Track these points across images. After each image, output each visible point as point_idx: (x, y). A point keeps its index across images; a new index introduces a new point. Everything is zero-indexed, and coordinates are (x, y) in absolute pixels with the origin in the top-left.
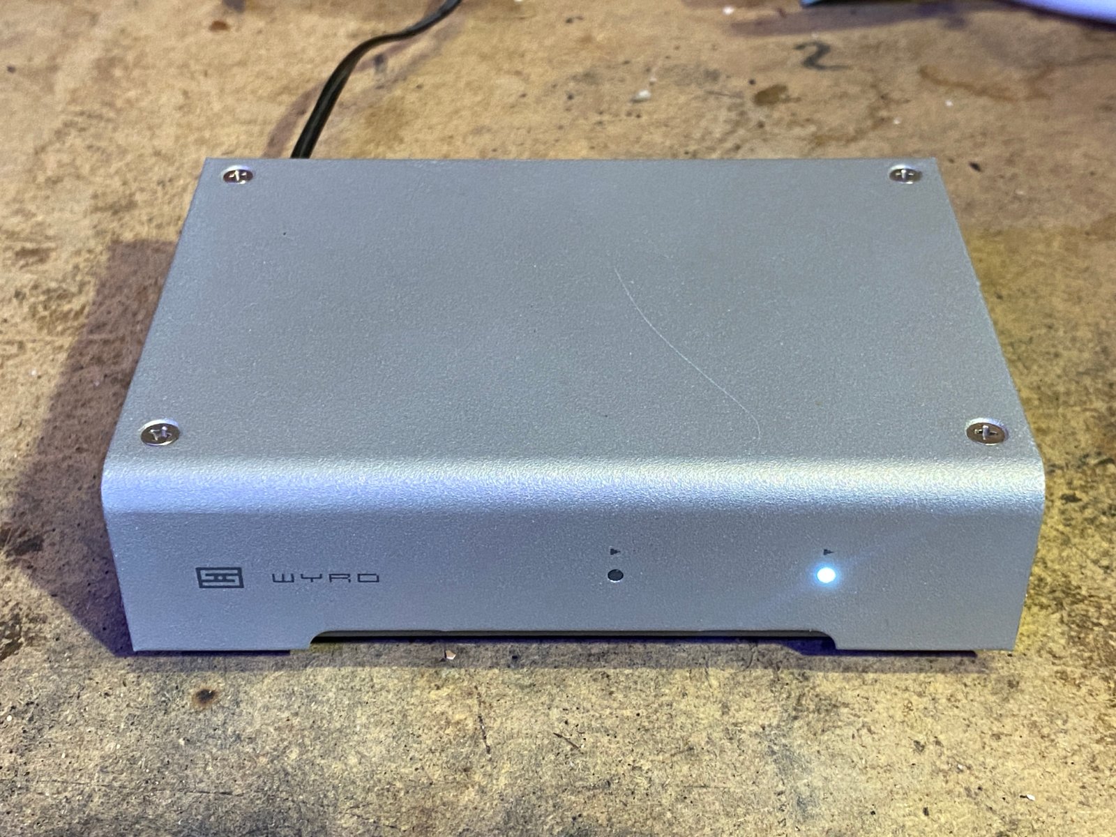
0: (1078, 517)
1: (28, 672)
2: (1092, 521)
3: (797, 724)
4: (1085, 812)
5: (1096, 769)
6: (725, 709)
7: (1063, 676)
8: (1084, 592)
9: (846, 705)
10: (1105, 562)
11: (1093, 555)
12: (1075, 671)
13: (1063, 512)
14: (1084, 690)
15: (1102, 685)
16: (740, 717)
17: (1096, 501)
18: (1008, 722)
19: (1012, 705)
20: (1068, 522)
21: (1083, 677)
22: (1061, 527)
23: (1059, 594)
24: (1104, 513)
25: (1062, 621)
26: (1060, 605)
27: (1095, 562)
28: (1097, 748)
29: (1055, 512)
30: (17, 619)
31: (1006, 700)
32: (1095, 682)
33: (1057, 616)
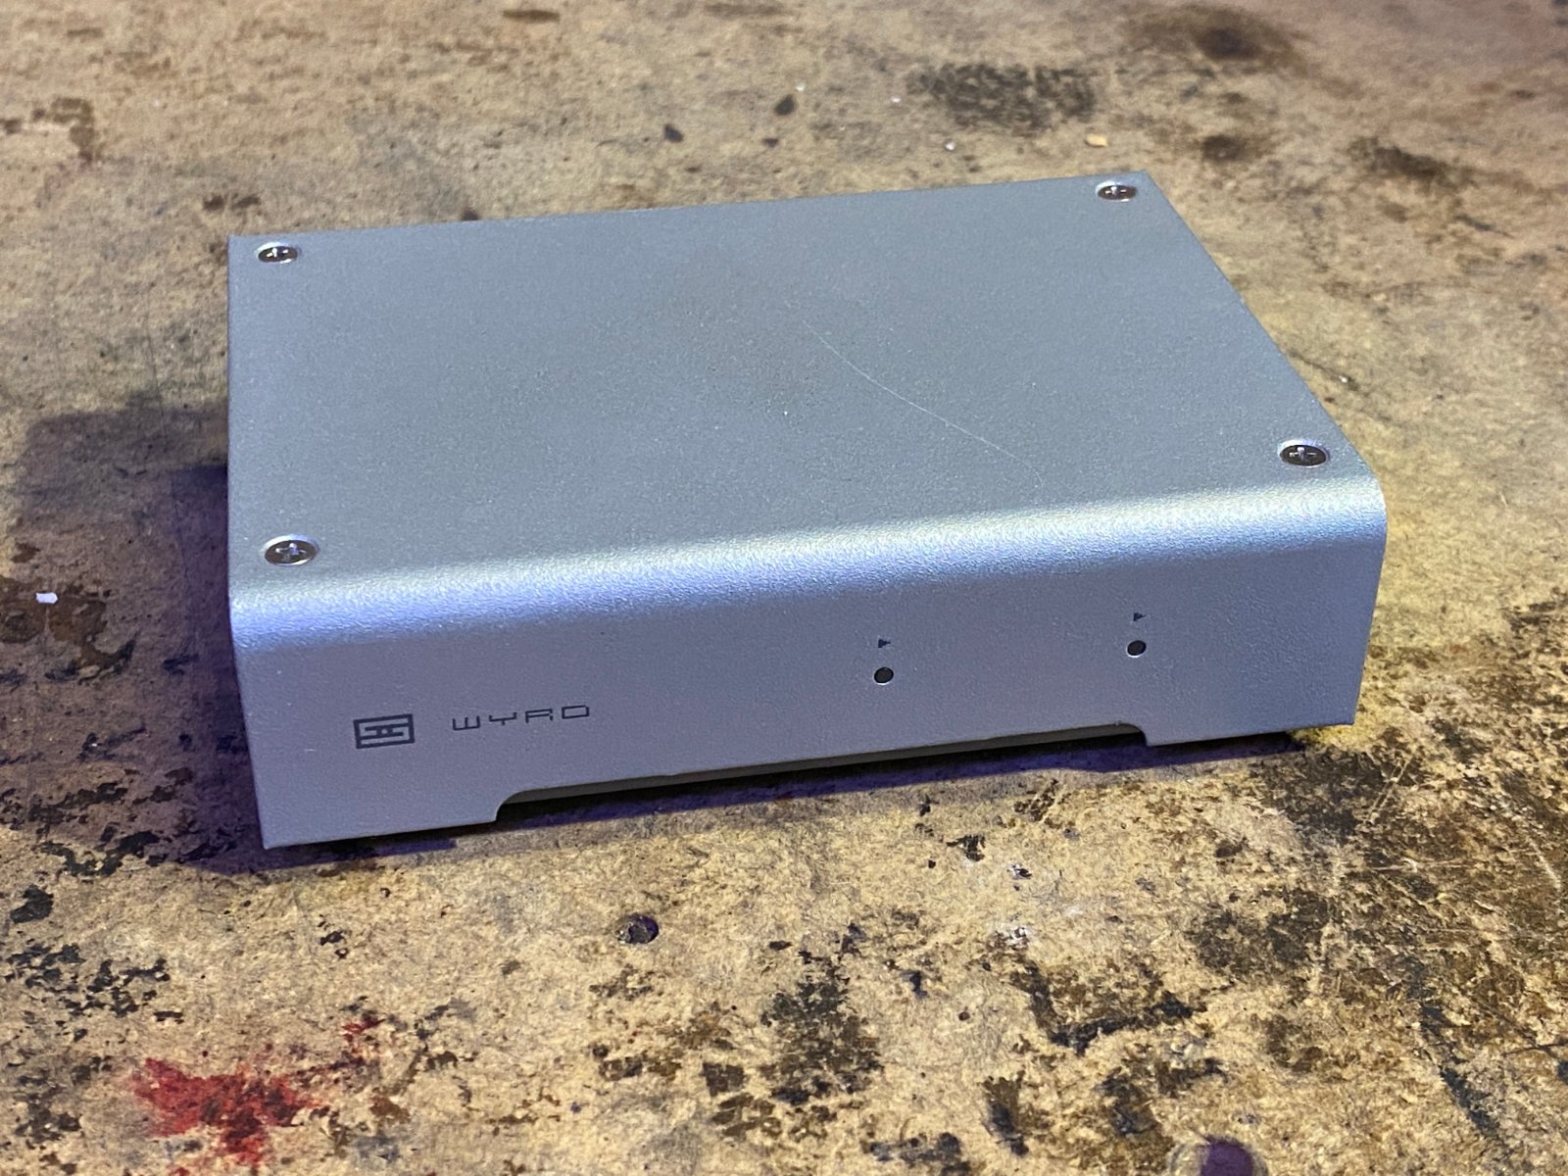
0: (1133, 80)
2: (1144, 81)
7: (1161, 161)
8: (1156, 118)
10: (1164, 101)
11: (1153, 99)
12: (1167, 156)
13: (1119, 79)
14: (1179, 165)
15: (1192, 161)
17: (1142, 70)
20: (1126, 84)
21: (1175, 159)
22: (1122, 88)
23: (1137, 121)
24: (1152, 76)
25: (1146, 134)
26: (1140, 126)
27: (1158, 102)
28: (1202, 190)
29: (1114, 80)
32: (1185, 160)
33: (1141, 132)
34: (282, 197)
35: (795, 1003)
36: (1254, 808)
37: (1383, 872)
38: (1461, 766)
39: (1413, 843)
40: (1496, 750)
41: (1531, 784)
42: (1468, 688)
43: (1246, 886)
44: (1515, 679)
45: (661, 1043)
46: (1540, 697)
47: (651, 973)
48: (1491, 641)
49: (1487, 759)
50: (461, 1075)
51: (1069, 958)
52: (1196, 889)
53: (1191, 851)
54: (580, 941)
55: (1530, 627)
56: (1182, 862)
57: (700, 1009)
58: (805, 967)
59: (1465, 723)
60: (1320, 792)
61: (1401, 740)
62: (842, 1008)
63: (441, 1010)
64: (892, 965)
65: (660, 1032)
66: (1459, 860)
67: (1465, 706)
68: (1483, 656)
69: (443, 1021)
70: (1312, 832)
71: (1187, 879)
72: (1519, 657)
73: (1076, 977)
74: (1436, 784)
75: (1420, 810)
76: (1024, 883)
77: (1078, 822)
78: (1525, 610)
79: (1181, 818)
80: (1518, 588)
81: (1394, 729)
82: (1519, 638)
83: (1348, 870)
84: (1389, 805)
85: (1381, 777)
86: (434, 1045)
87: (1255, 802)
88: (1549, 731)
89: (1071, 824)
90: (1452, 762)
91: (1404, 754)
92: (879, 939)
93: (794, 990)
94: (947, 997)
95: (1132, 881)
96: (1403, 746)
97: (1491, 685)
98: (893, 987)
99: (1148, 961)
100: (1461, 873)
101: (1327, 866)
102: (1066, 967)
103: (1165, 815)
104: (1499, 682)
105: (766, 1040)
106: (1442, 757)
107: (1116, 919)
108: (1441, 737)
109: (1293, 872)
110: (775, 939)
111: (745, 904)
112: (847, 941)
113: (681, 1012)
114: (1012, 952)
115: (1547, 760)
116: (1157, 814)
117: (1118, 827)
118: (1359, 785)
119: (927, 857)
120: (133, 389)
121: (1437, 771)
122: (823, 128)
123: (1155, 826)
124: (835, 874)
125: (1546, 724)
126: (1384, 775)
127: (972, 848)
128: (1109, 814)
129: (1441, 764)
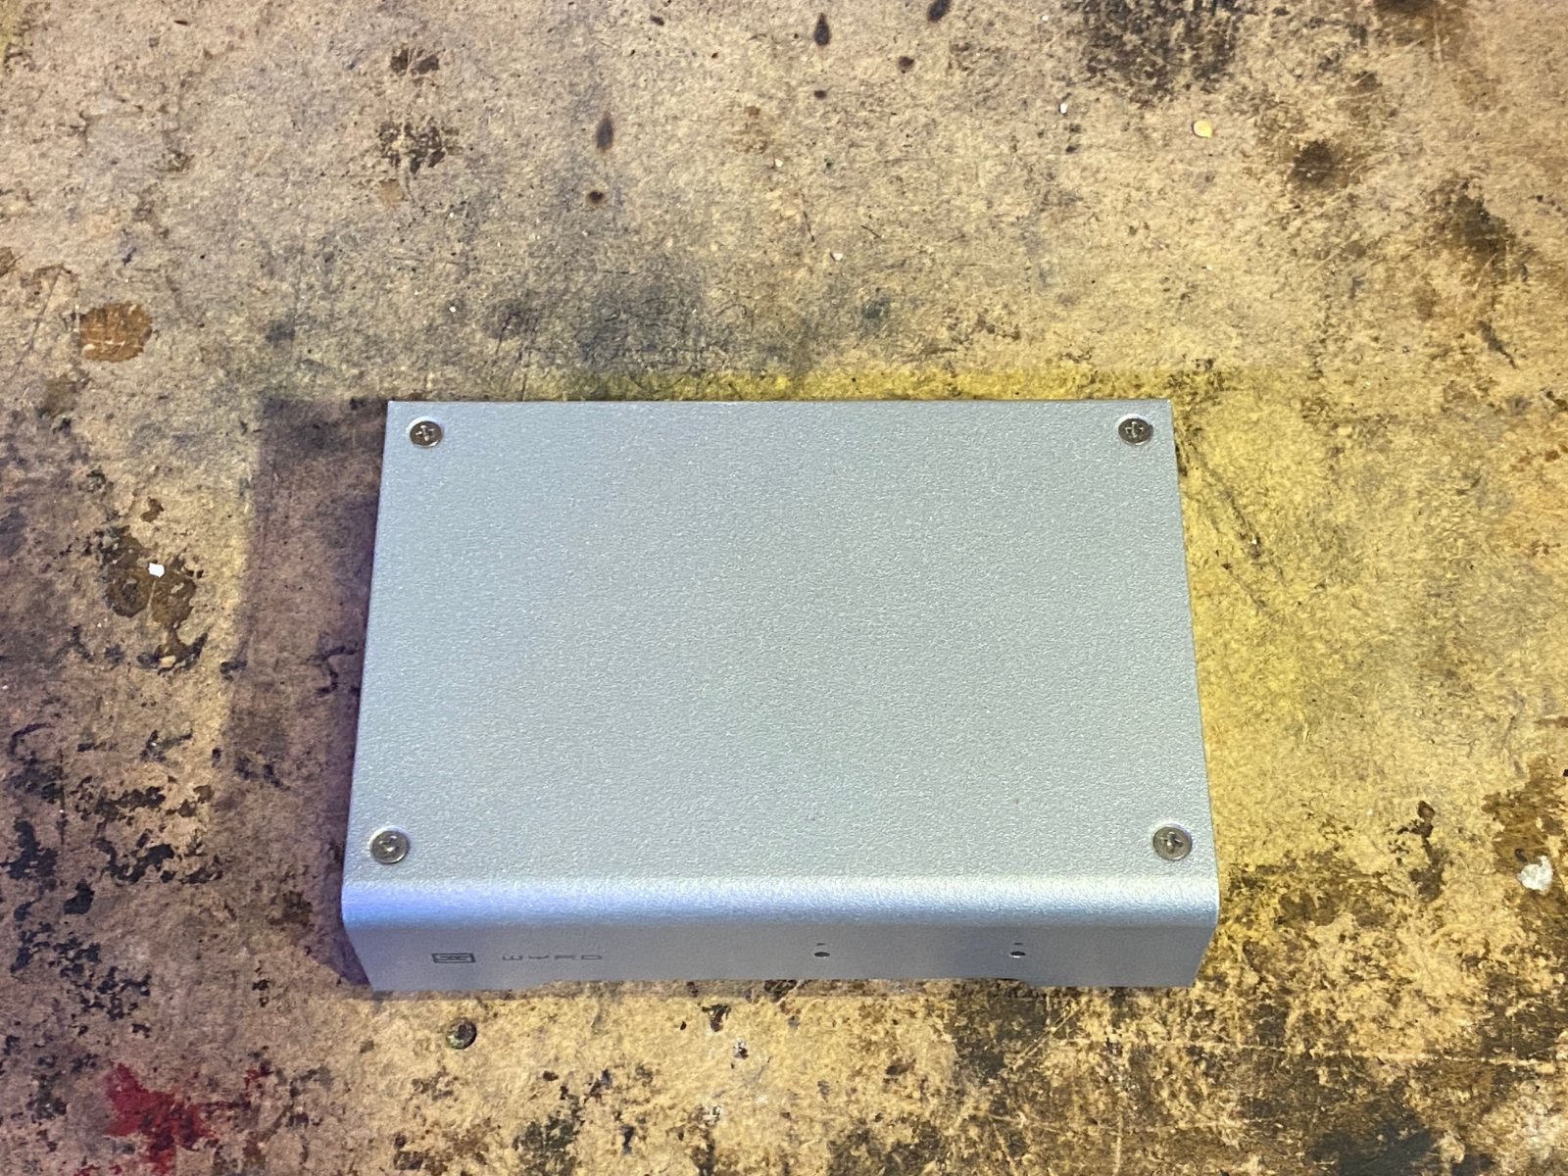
0: (1284, 29)
1: (455, 177)
2: (1294, 33)
3: (1044, 215)
4: (1247, 278)
5: (1261, 245)
6: (990, 205)
7: (1249, 171)
8: (1277, 99)
9: (1081, 199)
10: (1298, 72)
11: (1290, 65)
12: (1258, 166)
13: (1272, 25)
14: (1263, 182)
15: (1278, 178)
16: (1001, 210)
17: (1301, 13)
18: (1201, 210)
19: (1206, 197)
20: (1274, 35)
21: (1264, 172)
22: (1268, 40)
23: (1257, 101)
24: (1306, 26)
25: (1255, 125)
26: (1256, 110)
27: (1291, 71)
28: (1265, 229)
29: (1266, 24)
30: (434, 130)
31: (1202, 192)
32: (1272, 176)
33: (1252, 120)
34: (459, 62)
35: (540, 1134)
36: (937, 1031)
37: (996, 1121)
38: (1110, 1029)
39: (1032, 1099)
40: (1146, 1019)
41: (1153, 1061)
43: (894, 1106)
45: (442, 1144)
46: (1210, 972)
47: (456, 1079)
49: (1133, 1028)
50: (307, 1136)
51: (739, 1144)
52: (857, 1101)
53: (871, 1063)
54: (420, 1035)
55: (1244, 890)
56: (859, 1073)
57: (477, 1121)
58: (560, 1102)
60: (992, 1027)
62: (569, 1147)
63: (312, 1072)
64: (618, 1116)
65: (445, 1135)
66: (1057, 1125)
69: (310, 1085)
70: (966, 1067)
71: (854, 1090)
73: (737, 1162)
74: (1082, 1041)
75: (1056, 1066)
76: (740, 1062)
77: (803, 1011)
78: (1251, 869)
79: (879, 1027)
80: (1258, 843)
82: (1229, 900)
83: (972, 1112)
84: (1036, 1054)
85: (1044, 1024)
86: (299, 1104)
87: (940, 1027)
88: (1196, 1009)
89: (799, 1011)
90: (1105, 1023)
91: (1073, 1005)
92: (619, 1089)
93: (545, 1122)
94: (643, 1157)
95: (815, 1082)
98: (610, 1137)
99: (792, 1162)
100: (1053, 1137)
101: (961, 1103)
102: (734, 1152)
103: (869, 1021)
105: (510, 1162)
106: (1099, 1015)
107: (787, 1115)
109: (934, 1102)
110: (549, 1070)
111: (541, 1030)
112: (598, 1085)
113: (464, 1120)
114: (703, 1126)
115: (1178, 1041)
116: (864, 1018)
117: (830, 1024)
118: (1024, 1027)
119: (683, 1018)
120: (276, 317)
121: (1089, 1029)
122: (962, 49)
123: (857, 1030)
124: (614, 1017)
125: (1198, 1002)
126: (1048, 1021)
127: (718, 1018)
128: (830, 1008)
129: (1096, 1022)
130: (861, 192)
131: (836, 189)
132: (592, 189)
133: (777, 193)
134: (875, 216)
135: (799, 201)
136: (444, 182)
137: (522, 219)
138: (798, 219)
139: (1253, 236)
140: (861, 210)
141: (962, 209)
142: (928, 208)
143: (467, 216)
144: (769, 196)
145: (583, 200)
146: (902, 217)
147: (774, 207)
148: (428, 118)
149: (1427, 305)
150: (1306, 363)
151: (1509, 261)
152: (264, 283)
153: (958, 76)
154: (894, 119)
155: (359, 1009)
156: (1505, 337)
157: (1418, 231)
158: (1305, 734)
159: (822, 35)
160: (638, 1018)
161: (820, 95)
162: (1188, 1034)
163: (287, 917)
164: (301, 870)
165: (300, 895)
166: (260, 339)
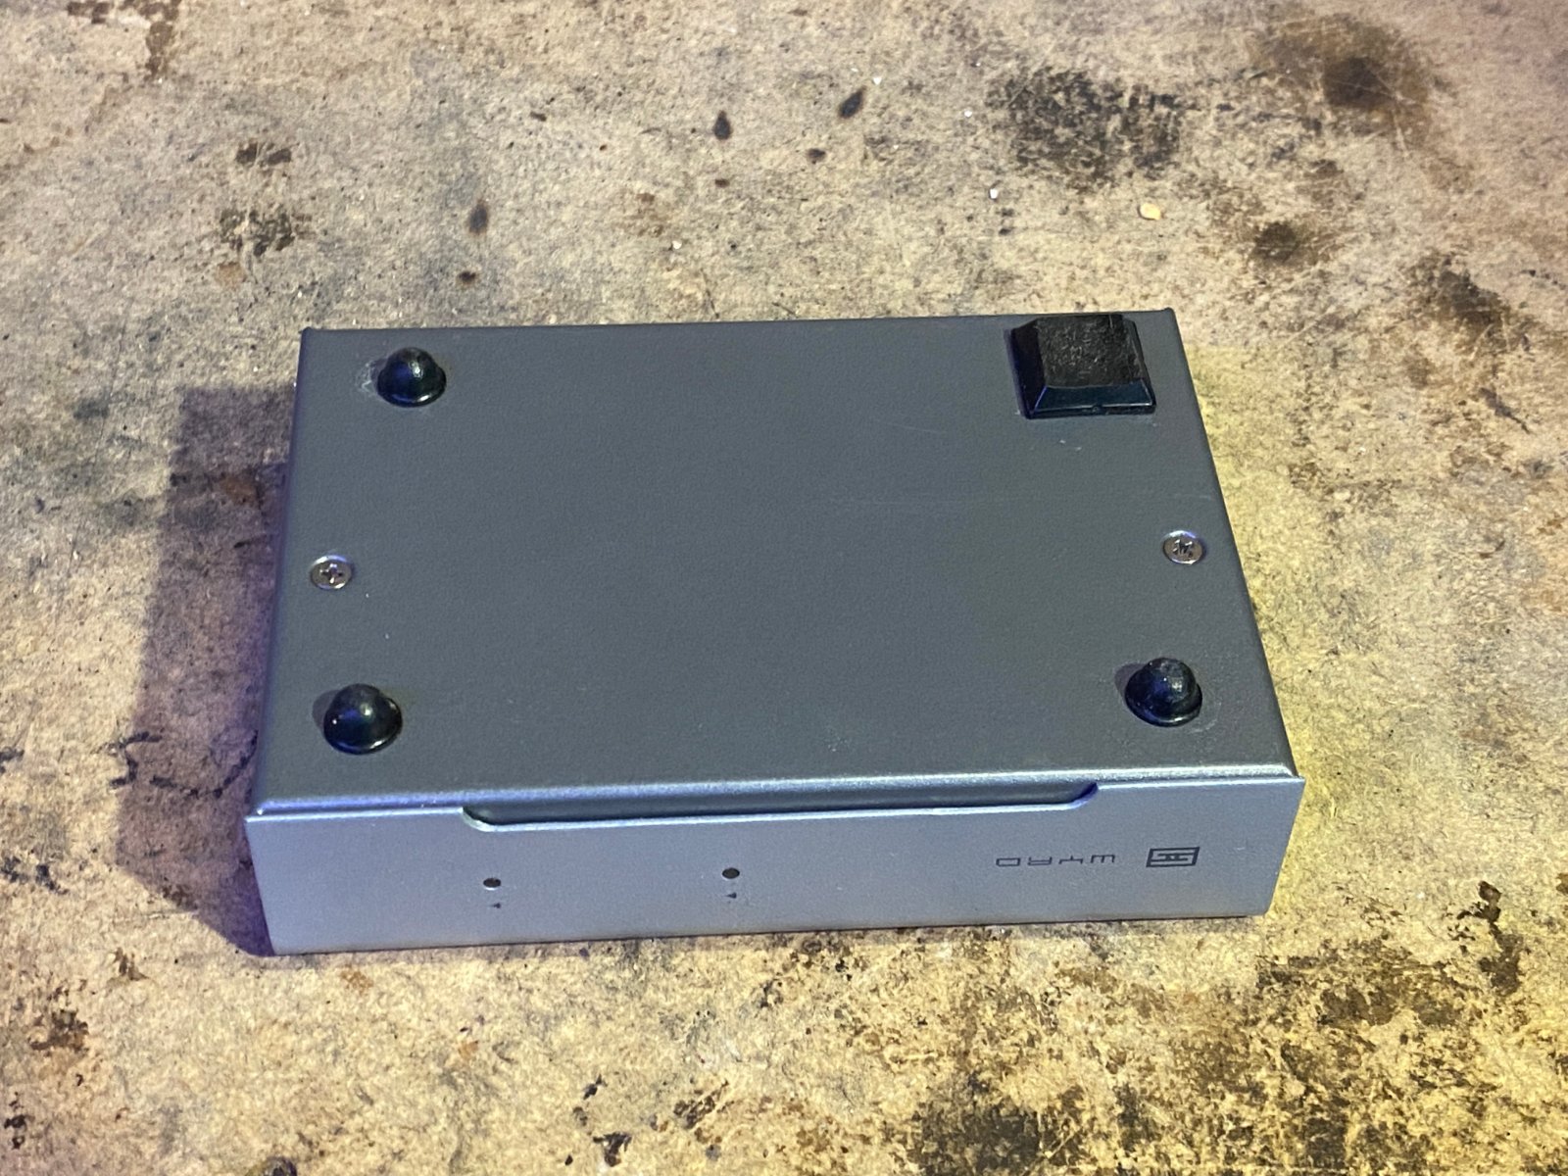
0: (1230, 123)
1: (307, 259)
2: (1242, 126)
3: (977, 292)
4: (1214, 350)
5: (1226, 319)
6: (917, 282)
7: (1205, 251)
8: (1229, 184)
9: (1019, 277)
10: (1250, 160)
11: (1240, 154)
12: (1215, 245)
13: (1217, 119)
14: (1221, 261)
15: (1238, 257)
16: (930, 287)
17: (1248, 109)
18: (1156, 287)
19: (1160, 273)
20: (1221, 127)
21: (1222, 251)
22: (1214, 132)
23: (1207, 187)
24: (1254, 119)
25: (1208, 208)
26: (1207, 195)
27: (1243, 160)
28: (1228, 304)
29: (1211, 119)
30: (284, 218)
31: (1155, 270)
32: (1232, 254)
33: (1204, 204)
34: (313, 155)
36: (898, 1159)
38: (1121, 1152)
40: (1165, 1140)
42: (1176, 1052)
44: (1230, 1051)
46: (1242, 1081)
48: (1228, 995)
49: (1151, 1150)
55: (1276, 986)
59: (1150, 1098)
60: (969, 1153)
61: (1078, 1104)
67: (1162, 1075)
68: (1211, 1013)
72: (1246, 1023)
74: (1085, 1169)
77: (725, 1140)
78: (1283, 961)
79: (823, 1157)
80: (1289, 932)
81: (1078, 1089)
82: (1259, 998)
85: (1037, 1148)
87: (903, 1153)
88: (1229, 1126)
89: (719, 1139)
90: (1114, 1144)
91: (1073, 1124)
96: (1076, 1114)
97: (1200, 1055)
103: (811, 1149)
104: (1211, 1053)
106: (1107, 1136)
108: (1119, 1110)
115: (1210, 1165)
116: (803, 1145)
117: (759, 1154)
118: (1011, 1153)
119: (568, 1151)
120: (87, 395)
121: (1095, 1153)
122: (877, 143)
123: (795, 1160)
124: (477, 1152)
125: (1230, 1118)
126: (1041, 1145)
127: (615, 1149)
128: (758, 1136)
129: (1103, 1145)
130: (770, 271)
131: (741, 269)
132: (463, 269)
133: (675, 273)
134: (787, 295)
135: (701, 280)
136: (293, 265)
137: (382, 298)
138: (700, 297)
139: (1218, 309)
140: (771, 289)
141: (885, 287)
142: (848, 287)
143: (319, 295)
144: (666, 275)
145: (453, 280)
146: (818, 295)
147: (671, 286)
148: (276, 206)
149: (1420, 373)
150: (1290, 430)
151: (1507, 331)
152: (76, 363)
153: (875, 165)
154: (804, 205)
155: (143, 1148)
156: (1512, 404)
157: (1400, 303)
158: (1332, 810)
159: (723, 129)
160: (510, 1153)
161: (722, 183)
162: (1221, 1156)
163: (54, 1040)
164: (78, 985)
165: (73, 1015)
166: (66, 416)
